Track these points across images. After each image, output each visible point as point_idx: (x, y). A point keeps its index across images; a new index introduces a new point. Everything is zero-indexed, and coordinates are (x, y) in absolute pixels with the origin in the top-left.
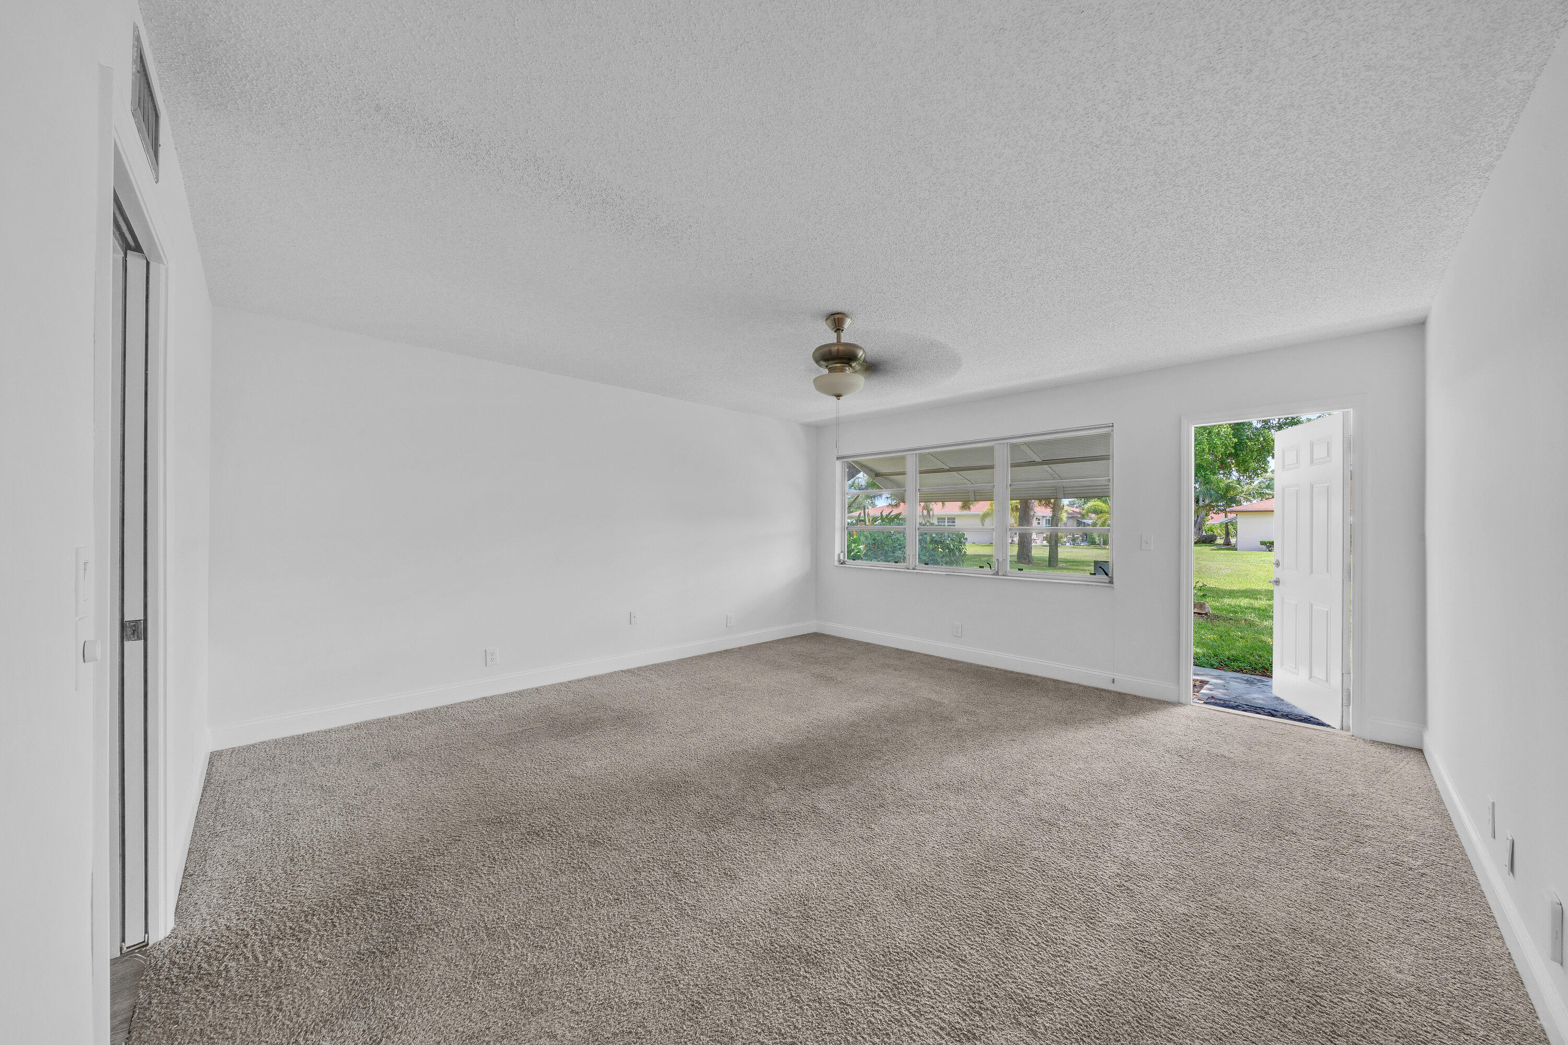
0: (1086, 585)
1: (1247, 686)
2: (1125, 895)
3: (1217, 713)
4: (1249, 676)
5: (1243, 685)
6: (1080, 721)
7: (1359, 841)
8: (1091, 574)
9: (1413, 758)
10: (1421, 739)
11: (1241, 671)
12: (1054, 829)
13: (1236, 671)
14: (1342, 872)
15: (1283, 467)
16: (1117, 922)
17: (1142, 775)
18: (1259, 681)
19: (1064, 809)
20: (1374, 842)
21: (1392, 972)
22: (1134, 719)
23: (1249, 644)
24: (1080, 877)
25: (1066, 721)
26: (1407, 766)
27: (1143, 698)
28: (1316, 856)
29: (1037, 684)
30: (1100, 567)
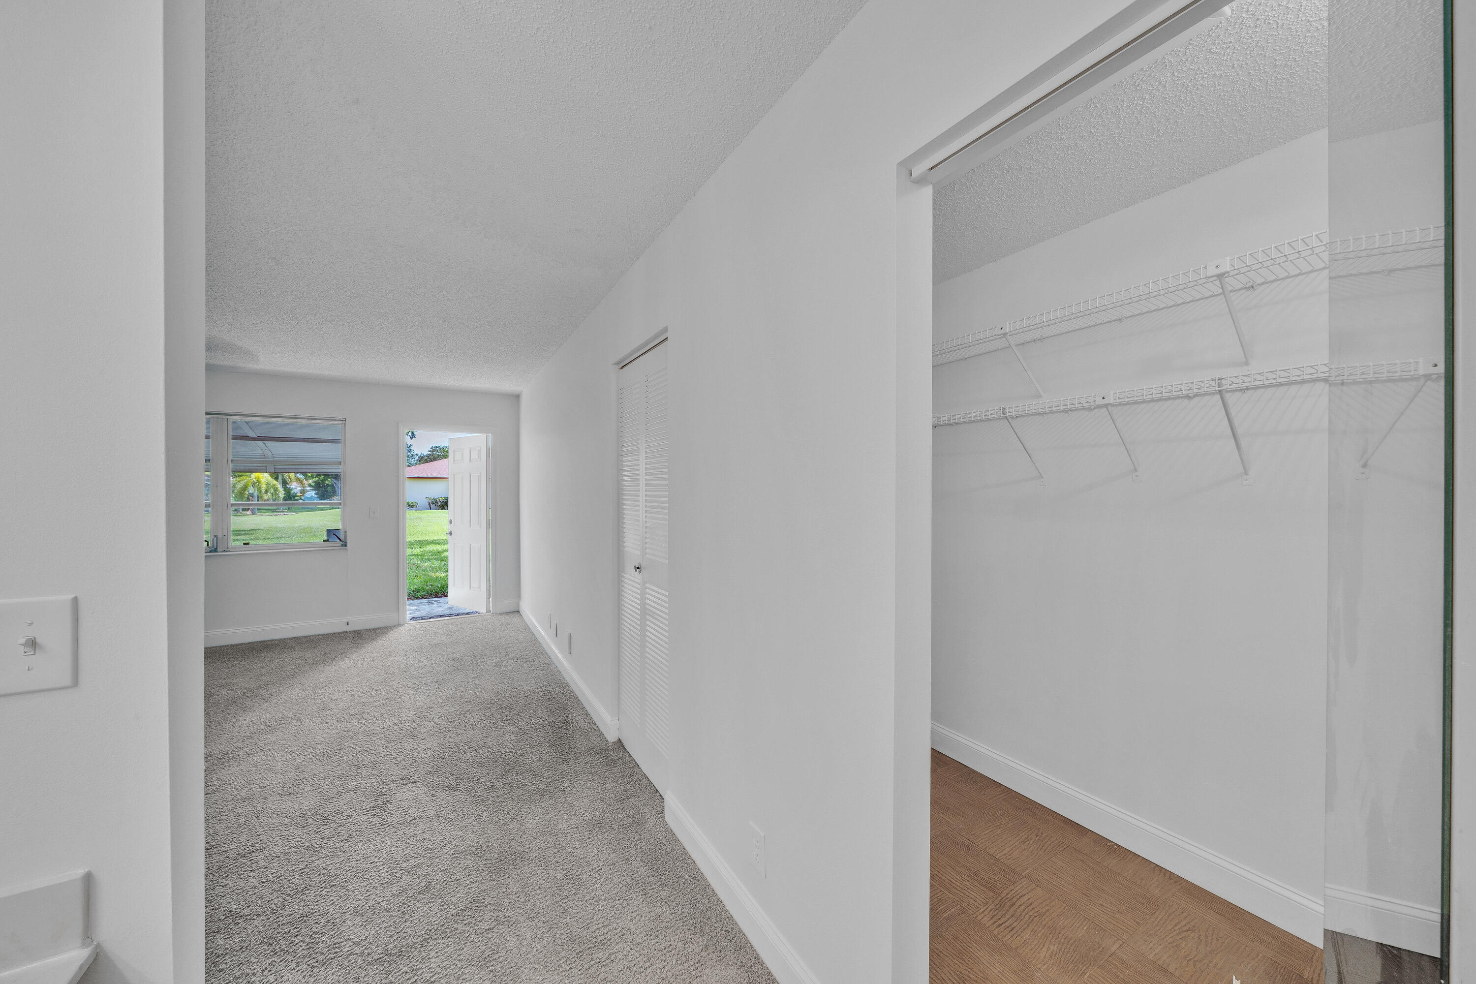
0: (322, 550)
1: (430, 606)
2: (424, 719)
3: (424, 623)
4: (428, 599)
5: (427, 606)
6: (336, 657)
7: (508, 654)
8: (324, 541)
9: (516, 614)
10: (518, 605)
11: (422, 598)
12: (365, 715)
13: (420, 599)
14: (506, 667)
15: (454, 461)
16: (426, 730)
17: (400, 668)
18: (435, 601)
19: (364, 704)
20: (513, 652)
21: (530, 688)
22: (375, 643)
23: (422, 579)
24: (396, 725)
25: (327, 659)
26: (515, 619)
27: (374, 629)
28: (495, 666)
29: (278, 645)
30: (334, 534)
